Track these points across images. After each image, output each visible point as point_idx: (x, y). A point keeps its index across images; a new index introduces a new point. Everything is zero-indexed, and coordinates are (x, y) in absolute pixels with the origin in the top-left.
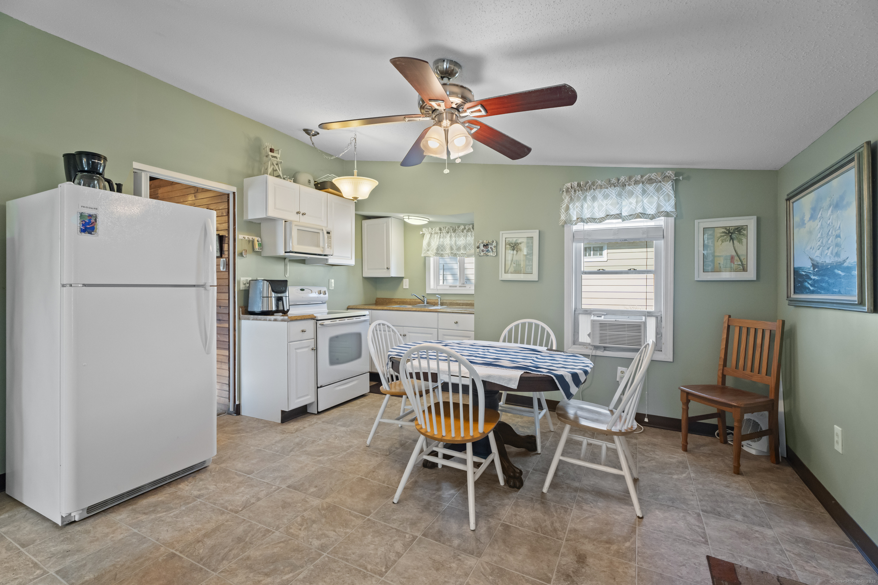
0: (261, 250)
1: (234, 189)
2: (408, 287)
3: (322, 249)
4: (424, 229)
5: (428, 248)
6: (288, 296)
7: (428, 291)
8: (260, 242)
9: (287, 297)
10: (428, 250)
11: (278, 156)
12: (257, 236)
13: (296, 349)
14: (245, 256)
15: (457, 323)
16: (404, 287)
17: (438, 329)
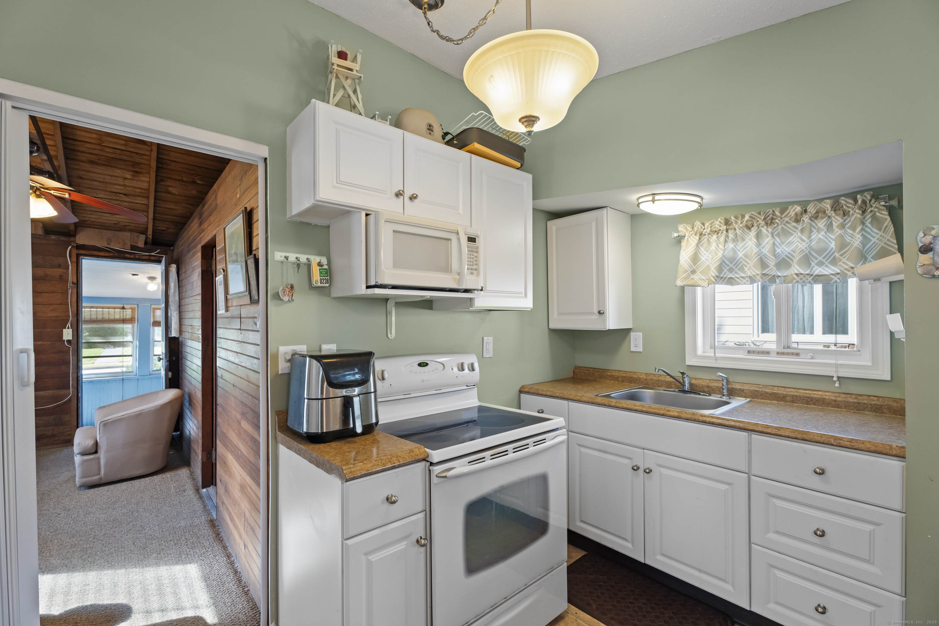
0: (327, 285)
1: (263, 151)
2: (641, 350)
3: (457, 277)
4: (682, 226)
5: (694, 267)
6: (375, 392)
7: (690, 361)
8: (326, 267)
9: (373, 395)
10: (693, 272)
11: (356, 66)
12: (320, 254)
13: (366, 554)
14: (286, 298)
15: (821, 472)
16: (633, 349)
17: (749, 474)
